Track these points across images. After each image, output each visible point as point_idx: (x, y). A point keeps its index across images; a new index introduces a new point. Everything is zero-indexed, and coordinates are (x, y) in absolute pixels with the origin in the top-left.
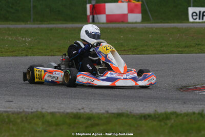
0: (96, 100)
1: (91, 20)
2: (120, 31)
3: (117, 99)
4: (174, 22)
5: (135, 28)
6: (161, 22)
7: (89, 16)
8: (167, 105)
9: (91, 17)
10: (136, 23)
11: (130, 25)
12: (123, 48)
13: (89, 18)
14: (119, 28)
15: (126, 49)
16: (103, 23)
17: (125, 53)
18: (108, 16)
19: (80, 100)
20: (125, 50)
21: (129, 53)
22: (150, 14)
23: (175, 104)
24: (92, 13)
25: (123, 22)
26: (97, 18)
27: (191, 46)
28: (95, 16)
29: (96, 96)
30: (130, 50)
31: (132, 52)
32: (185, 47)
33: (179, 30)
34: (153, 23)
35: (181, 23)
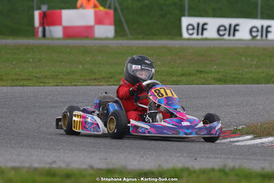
0: (67, 151)
1: (40, 34)
2: (86, 51)
3: (95, 150)
4: (161, 39)
5: (106, 47)
6: (143, 39)
7: (38, 28)
8: (168, 158)
9: (40, 29)
10: (106, 39)
11: (98, 42)
12: (93, 77)
13: (38, 32)
14: (83, 46)
15: (97, 77)
16: (59, 39)
17: (97, 83)
18: (65, 28)
19: (43, 151)
20: (95, 79)
21: (102, 83)
22: (126, 28)
23: (179, 157)
24: (43, 24)
25: (87, 37)
26: (50, 31)
27: (190, 74)
28: (47, 28)
29: (64, 144)
30: (104, 78)
31: (107, 82)
32: (183, 75)
33: (170, 50)
34: (131, 39)
35: (172, 39)
